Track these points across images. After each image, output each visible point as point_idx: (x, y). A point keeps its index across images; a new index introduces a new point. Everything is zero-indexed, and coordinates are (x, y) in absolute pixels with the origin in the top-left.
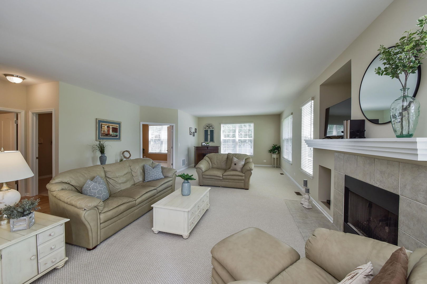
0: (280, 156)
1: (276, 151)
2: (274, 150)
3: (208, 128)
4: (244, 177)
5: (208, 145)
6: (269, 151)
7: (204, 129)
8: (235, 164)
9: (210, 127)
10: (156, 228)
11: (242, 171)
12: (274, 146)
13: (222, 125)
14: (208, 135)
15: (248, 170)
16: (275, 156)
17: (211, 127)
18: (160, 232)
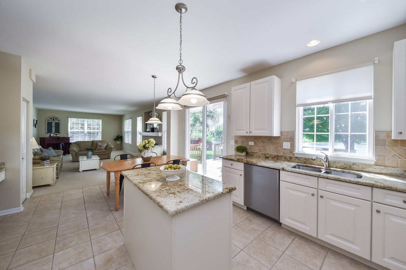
0: (122, 143)
1: (120, 139)
2: (118, 139)
3: (52, 120)
4: (107, 152)
5: (57, 136)
6: (114, 139)
7: (47, 121)
8: (100, 146)
9: (55, 120)
10: (81, 170)
11: (106, 149)
12: (117, 136)
13: (69, 119)
14: (52, 127)
15: (110, 148)
16: (118, 142)
17: (57, 120)
18: (83, 171)
